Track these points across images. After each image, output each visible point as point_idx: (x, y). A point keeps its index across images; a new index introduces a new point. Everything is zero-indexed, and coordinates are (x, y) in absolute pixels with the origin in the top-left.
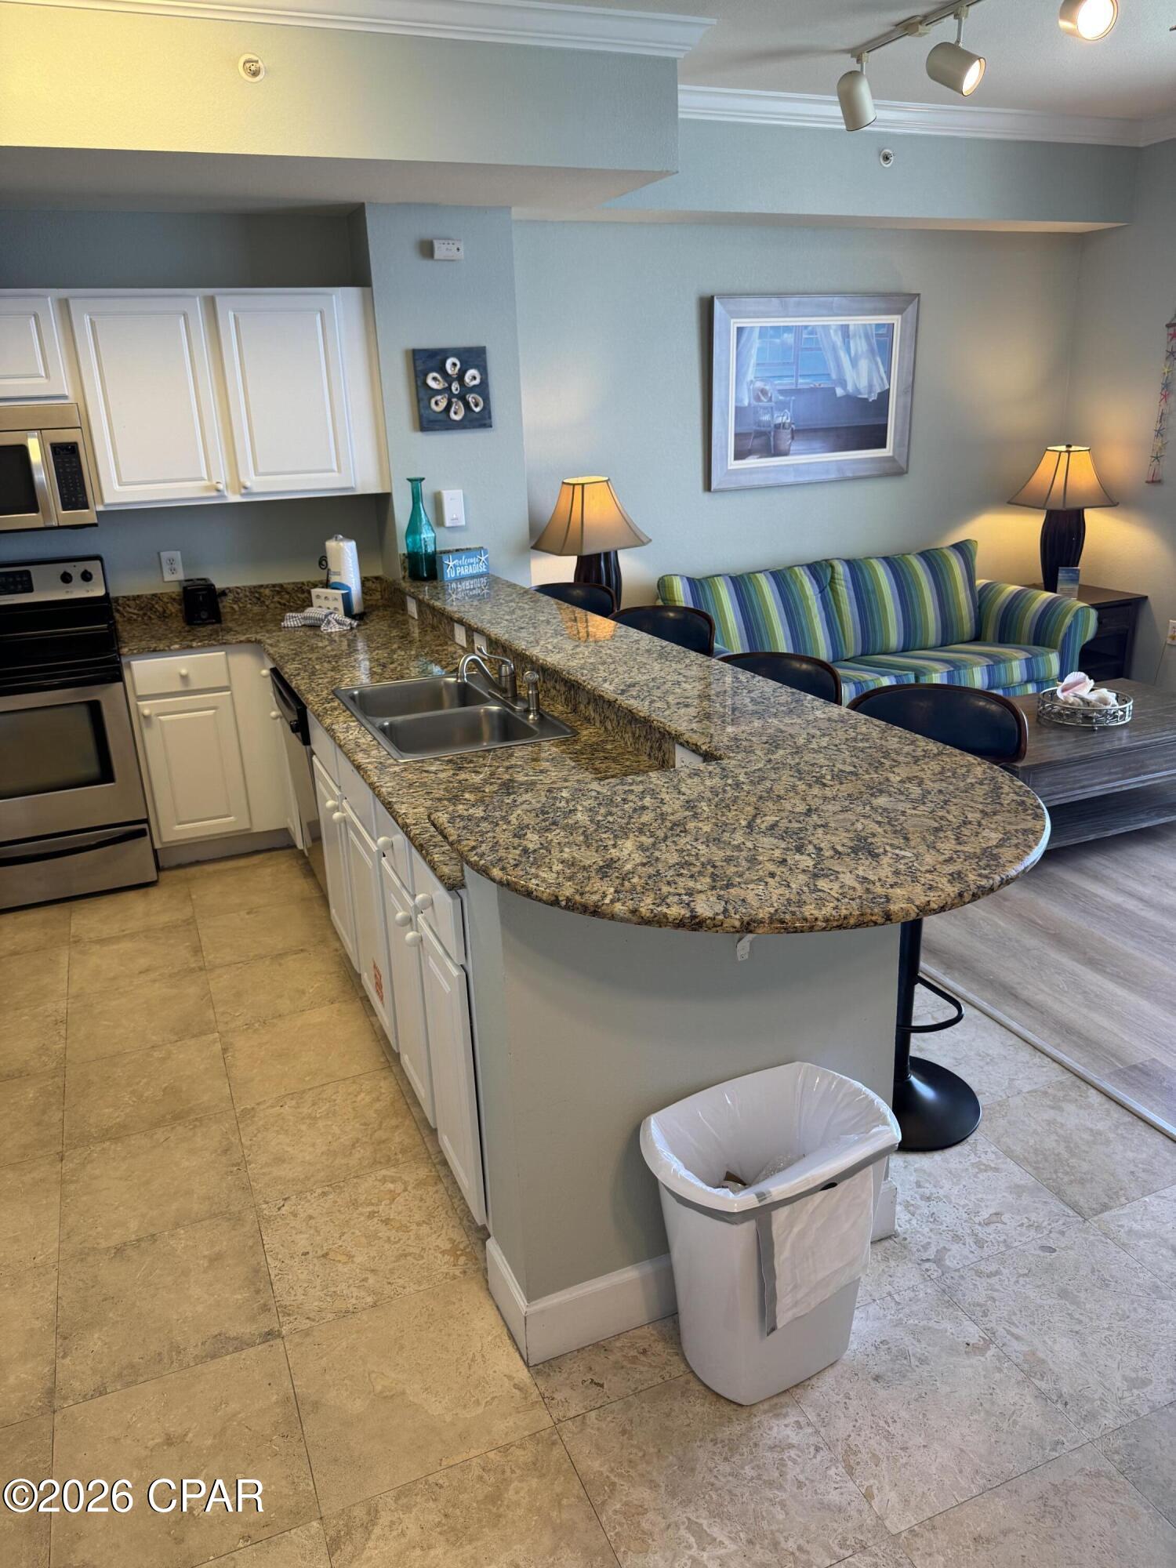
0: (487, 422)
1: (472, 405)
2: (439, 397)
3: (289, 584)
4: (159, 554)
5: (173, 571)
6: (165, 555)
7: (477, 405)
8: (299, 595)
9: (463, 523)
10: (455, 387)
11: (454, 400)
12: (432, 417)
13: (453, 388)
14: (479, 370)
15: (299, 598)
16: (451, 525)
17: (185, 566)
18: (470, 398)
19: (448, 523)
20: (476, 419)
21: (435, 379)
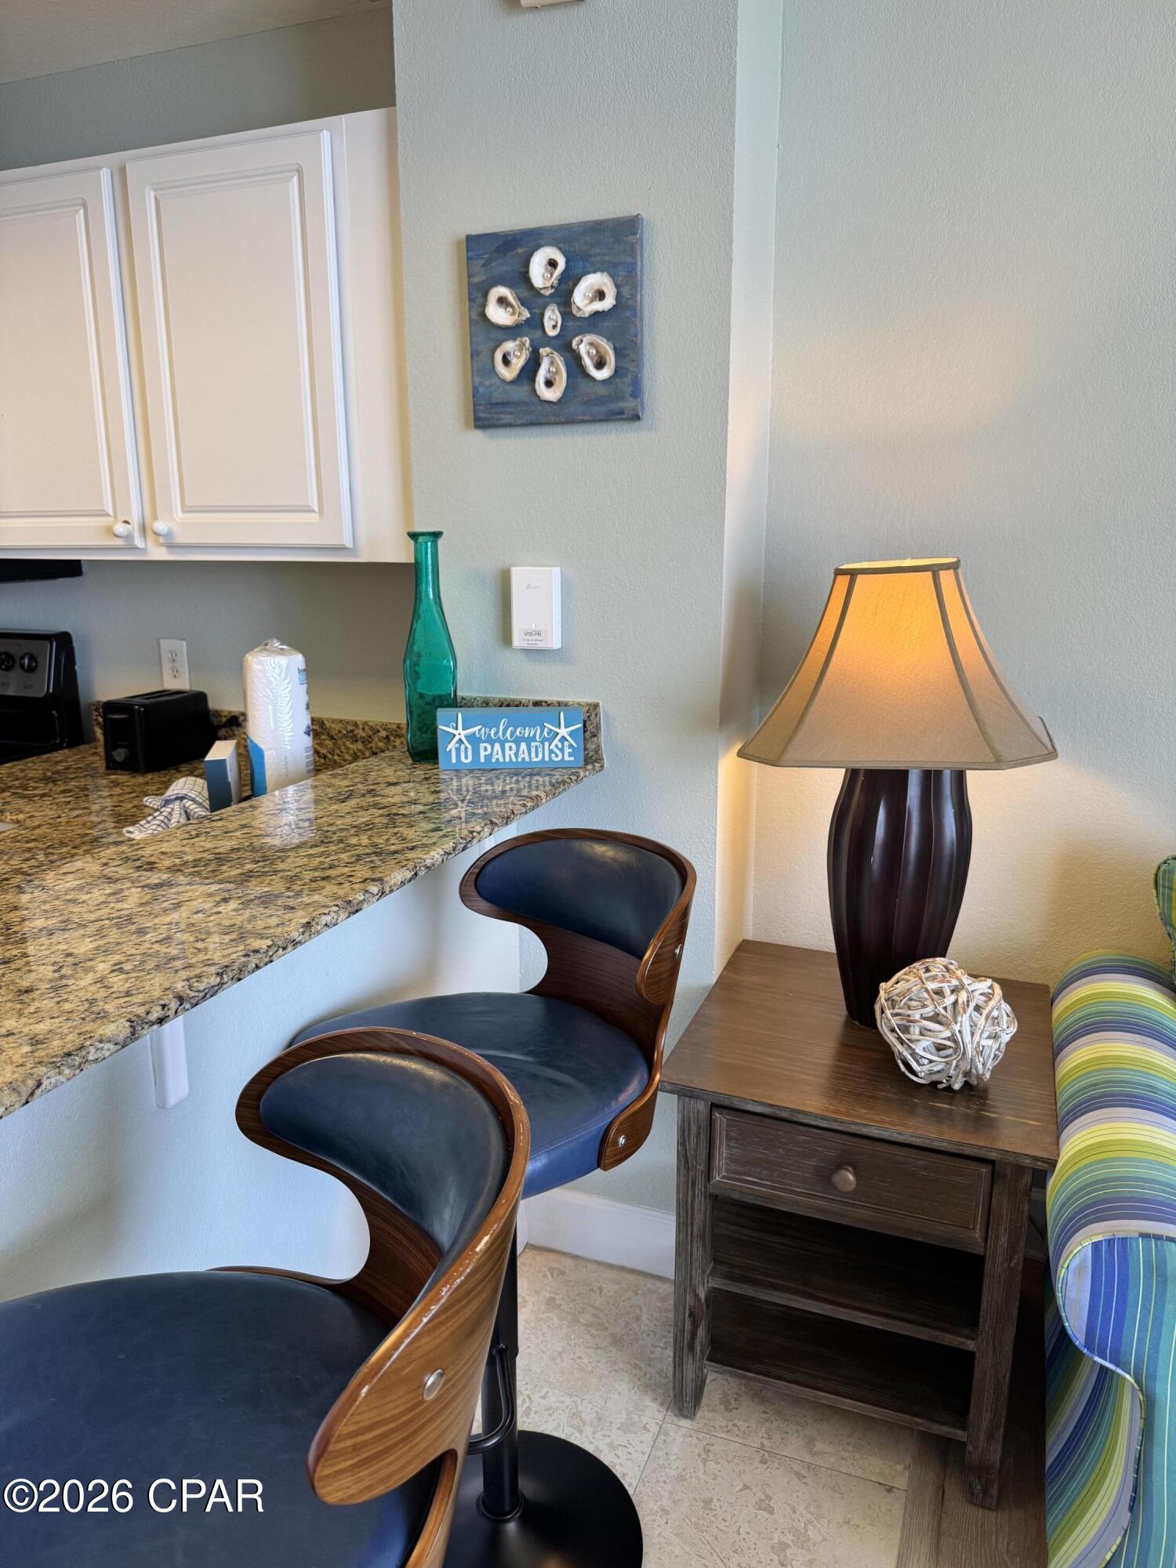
0: (628, 404)
1: (588, 363)
2: (509, 346)
3: (333, 721)
4: (158, 640)
5: (176, 673)
6: (166, 645)
7: (600, 364)
8: (348, 744)
9: (555, 643)
10: (552, 318)
11: (543, 351)
12: (498, 397)
13: (548, 324)
14: (612, 276)
15: (348, 749)
16: (525, 645)
17: (192, 667)
18: (584, 346)
19: (518, 641)
20: (601, 400)
21: (502, 301)
